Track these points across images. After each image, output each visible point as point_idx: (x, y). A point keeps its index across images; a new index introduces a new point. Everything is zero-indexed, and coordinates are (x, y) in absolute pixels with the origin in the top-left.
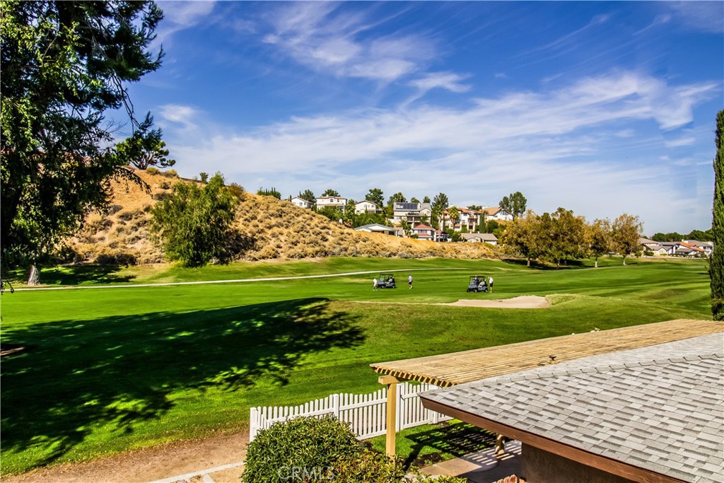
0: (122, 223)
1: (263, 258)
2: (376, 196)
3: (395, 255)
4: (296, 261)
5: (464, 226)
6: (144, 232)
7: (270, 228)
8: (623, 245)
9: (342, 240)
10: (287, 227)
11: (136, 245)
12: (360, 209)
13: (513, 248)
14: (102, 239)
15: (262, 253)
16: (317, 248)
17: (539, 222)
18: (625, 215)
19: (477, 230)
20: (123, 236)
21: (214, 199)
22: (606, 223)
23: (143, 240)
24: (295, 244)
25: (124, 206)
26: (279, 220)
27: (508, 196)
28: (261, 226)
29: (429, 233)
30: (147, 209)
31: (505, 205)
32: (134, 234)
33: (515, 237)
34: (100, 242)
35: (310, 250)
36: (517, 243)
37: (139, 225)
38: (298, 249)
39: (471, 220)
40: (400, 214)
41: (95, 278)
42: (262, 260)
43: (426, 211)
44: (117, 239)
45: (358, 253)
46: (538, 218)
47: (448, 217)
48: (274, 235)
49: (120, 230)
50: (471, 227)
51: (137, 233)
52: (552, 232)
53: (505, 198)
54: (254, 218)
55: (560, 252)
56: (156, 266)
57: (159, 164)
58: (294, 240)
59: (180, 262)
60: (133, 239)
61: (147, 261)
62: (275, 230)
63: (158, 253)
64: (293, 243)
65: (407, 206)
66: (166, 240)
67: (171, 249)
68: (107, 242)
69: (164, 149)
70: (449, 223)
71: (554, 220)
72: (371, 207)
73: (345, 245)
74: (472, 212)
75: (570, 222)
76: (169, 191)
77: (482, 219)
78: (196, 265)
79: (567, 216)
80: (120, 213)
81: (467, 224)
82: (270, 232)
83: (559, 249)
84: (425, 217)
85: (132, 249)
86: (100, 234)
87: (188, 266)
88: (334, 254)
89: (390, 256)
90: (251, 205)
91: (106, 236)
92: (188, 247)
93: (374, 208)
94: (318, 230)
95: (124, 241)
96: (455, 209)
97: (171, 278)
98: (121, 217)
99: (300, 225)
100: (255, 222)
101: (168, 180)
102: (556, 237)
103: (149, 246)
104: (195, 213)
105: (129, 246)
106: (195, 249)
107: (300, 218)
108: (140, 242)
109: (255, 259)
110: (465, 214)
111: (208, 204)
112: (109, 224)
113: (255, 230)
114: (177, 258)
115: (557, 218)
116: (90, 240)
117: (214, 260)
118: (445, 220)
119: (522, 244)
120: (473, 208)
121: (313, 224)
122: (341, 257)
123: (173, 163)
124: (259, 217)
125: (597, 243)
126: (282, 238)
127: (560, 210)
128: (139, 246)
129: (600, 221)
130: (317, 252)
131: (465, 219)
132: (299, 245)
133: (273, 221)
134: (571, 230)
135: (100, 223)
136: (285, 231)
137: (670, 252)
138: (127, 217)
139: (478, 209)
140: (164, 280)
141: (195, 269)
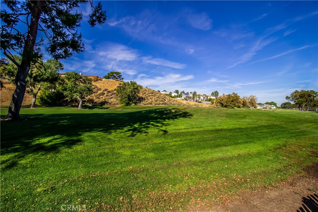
0: (108, 94)
1: (148, 104)
2: (177, 92)
3: (185, 105)
4: (157, 105)
5: (202, 100)
6: (114, 96)
7: (149, 96)
8: (251, 104)
9: (170, 100)
10: (154, 96)
11: (111, 100)
12: (173, 95)
13: (218, 104)
14: (102, 98)
15: (147, 103)
16: (163, 102)
17: (227, 97)
18: (252, 96)
19: (205, 101)
20: (108, 97)
21: (134, 86)
22: (247, 98)
23: (113, 98)
24: (157, 101)
25: (108, 89)
26: (152, 94)
27: (214, 92)
28: (147, 96)
29: (192, 101)
30: (115, 90)
31: (213, 94)
32: (111, 97)
33: (220, 101)
34: (101, 99)
35: (161, 103)
36: (220, 103)
37: (112, 94)
38: (158, 102)
39: (204, 98)
40: (184, 96)
41: (98, 108)
42: (147, 105)
43: (191, 95)
44: (106, 98)
45: (175, 104)
46: (227, 96)
47: (197, 97)
48: (150, 98)
49: (107, 95)
50: (204, 100)
51: (112, 96)
52: (231, 99)
53: (213, 92)
54: (145, 93)
55: (234, 105)
56: (117, 105)
57: (119, 79)
58: (156, 100)
59: (124, 104)
60: (111, 98)
61: (114, 104)
62: (151, 97)
63: (117, 102)
64: (156, 101)
65: (186, 94)
66: (120, 98)
67: (121, 100)
68: (103, 99)
69: (120, 75)
70: (198, 99)
71: (232, 96)
72: (176, 94)
73: (171, 102)
74: (204, 96)
75: (237, 97)
76: (121, 85)
77: (207, 98)
78: (128, 106)
79: (236, 95)
80: (107, 91)
81: (203, 99)
82: (149, 97)
83: (233, 104)
84: (191, 97)
85: (110, 101)
86: (101, 96)
87: (125, 106)
88: (168, 104)
89: (183, 105)
90: (144, 90)
91: (103, 97)
92: (126, 100)
93: (177, 95)
94: (163, 98)
95: (108, 98)
96: (199, 95)
97: (121, 109)
98: (108, 92)
99: (158, 96)
100: (145, 94)
101: (121, 82)
102: (232, 101)
103: (115, 100)
104: (128, 90)
105: (109, 100)
106: (128, 101)
107: (158, 94)
108: (113, 99)
109: (145, 104)
110: (202, 96)
111: (132, 87)
112: (104, 94)
113: (145, 97)
114: (123, 103)
115: (233, 96)
116: (98, 98)
117: (134, 104)
118: (196, 98)
119: (221, 103)
120: (204, 95)
121: (161, 96)
122: (170, 105)
123: (123, 79)
124: (146, 93)
125: (244, 103)
126: (153, 99)
127: (234, 93)
128: (112, 100)
129: (245, 97)
130: (163, 103)
131: (202, 98)
132: (158, 101)
133: (150, 95)
134: (237, 99)
135: (102, 93)
136: (154, 97)
137: (261, 107)
138: (109, 92)
139: (206, 95)
140: (119, 109)
141: (128, 107)
